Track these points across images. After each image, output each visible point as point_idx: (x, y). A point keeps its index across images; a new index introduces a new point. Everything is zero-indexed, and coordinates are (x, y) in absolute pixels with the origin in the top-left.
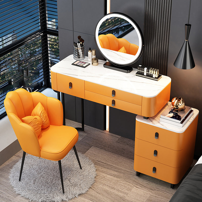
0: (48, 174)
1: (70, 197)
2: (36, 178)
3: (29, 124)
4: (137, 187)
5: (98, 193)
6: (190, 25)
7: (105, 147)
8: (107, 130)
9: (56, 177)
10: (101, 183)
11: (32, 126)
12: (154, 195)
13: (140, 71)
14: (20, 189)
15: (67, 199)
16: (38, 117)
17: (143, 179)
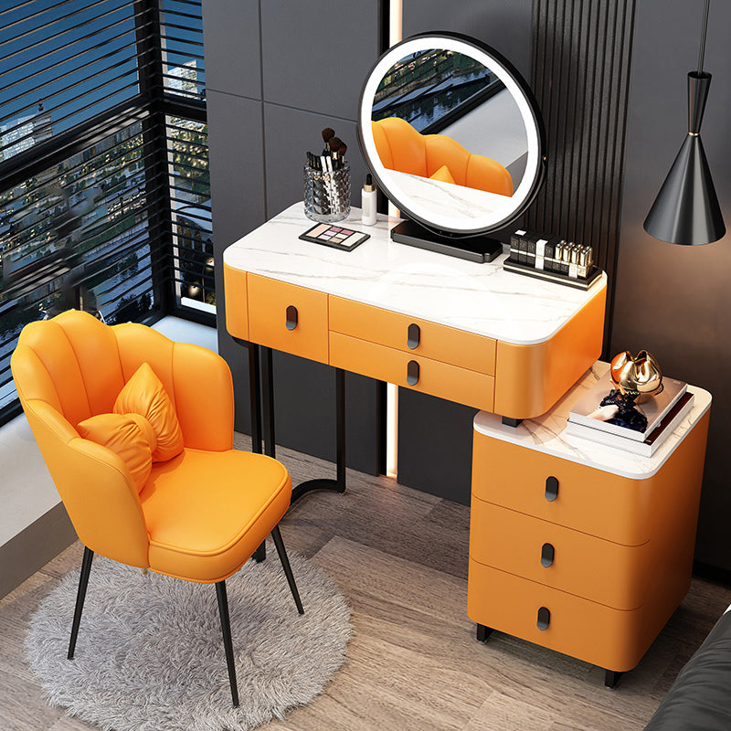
0: (170, 633)
1: (254, 716)
2: (128, 647)
3: (105, 444)
4: (503, 693)
5: (356, 714)
6: (709, 76)
7: (383, 541)
8: (389, 474)
9: (200, 644)
10: (369, 677)
11: (117, 453)
12: (569, 722)
13: (521, 252)
14: (66, 688)
15: (243, 724)
16: (139, 419)
17: (526, 663)
